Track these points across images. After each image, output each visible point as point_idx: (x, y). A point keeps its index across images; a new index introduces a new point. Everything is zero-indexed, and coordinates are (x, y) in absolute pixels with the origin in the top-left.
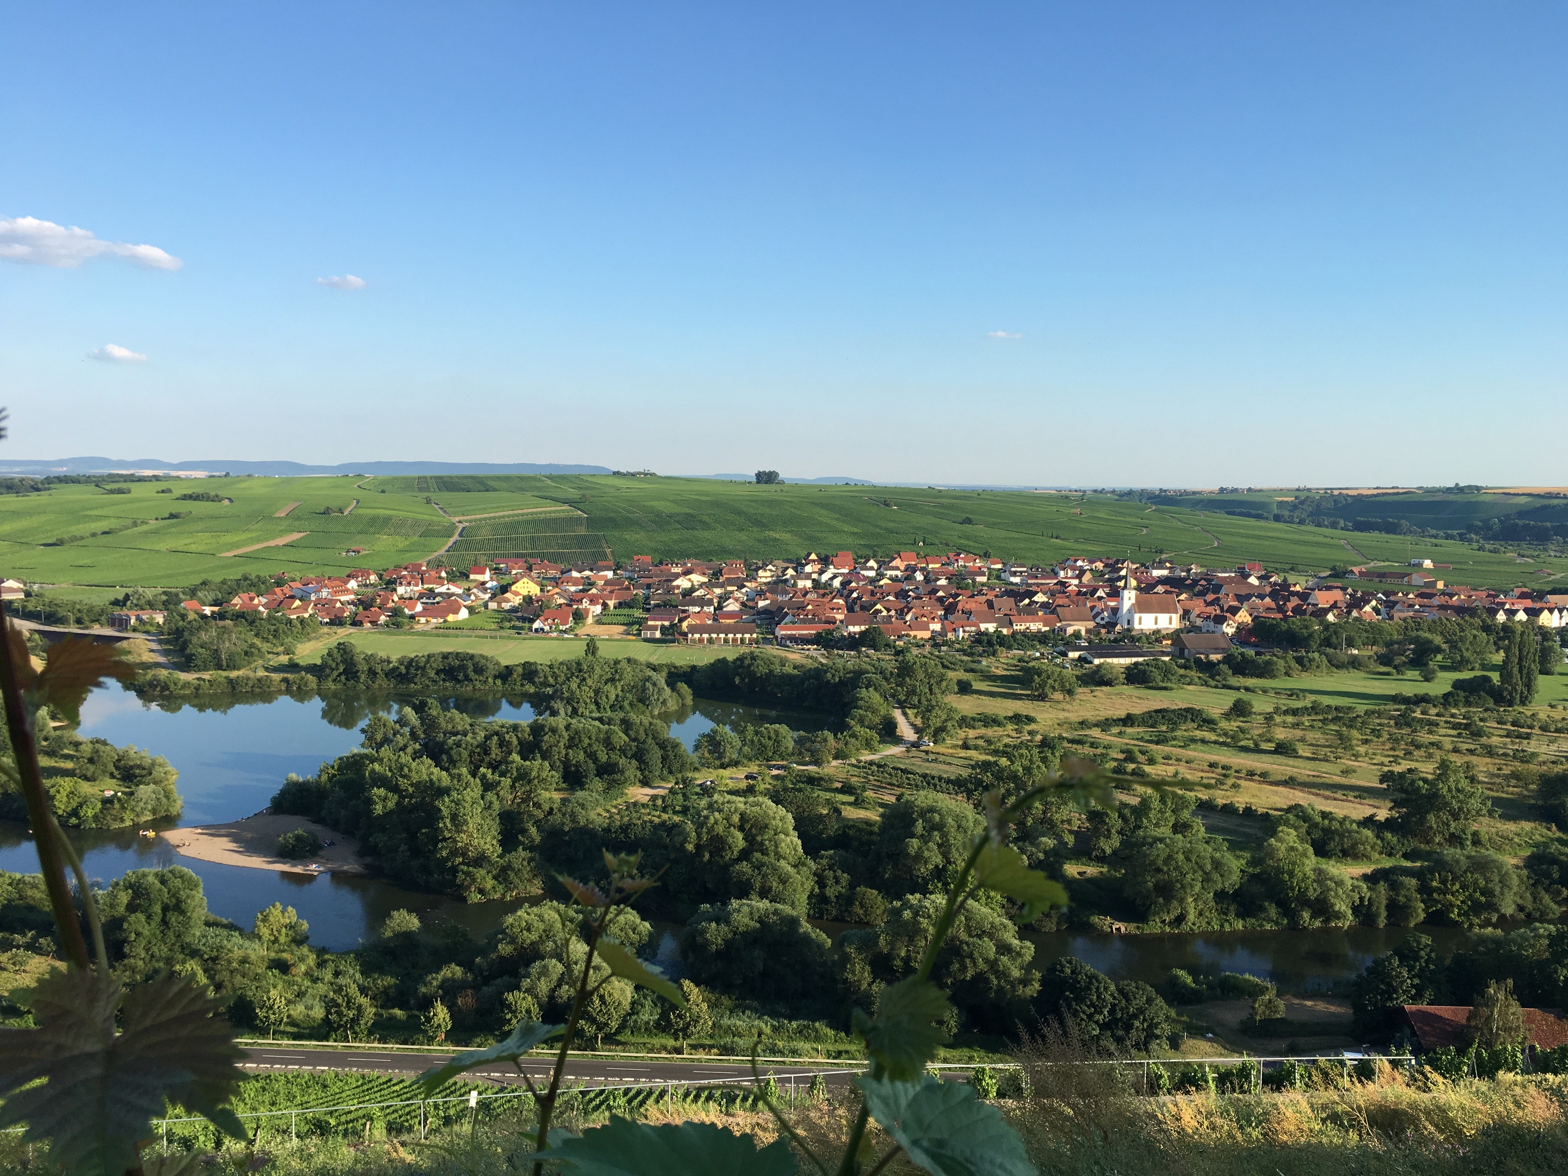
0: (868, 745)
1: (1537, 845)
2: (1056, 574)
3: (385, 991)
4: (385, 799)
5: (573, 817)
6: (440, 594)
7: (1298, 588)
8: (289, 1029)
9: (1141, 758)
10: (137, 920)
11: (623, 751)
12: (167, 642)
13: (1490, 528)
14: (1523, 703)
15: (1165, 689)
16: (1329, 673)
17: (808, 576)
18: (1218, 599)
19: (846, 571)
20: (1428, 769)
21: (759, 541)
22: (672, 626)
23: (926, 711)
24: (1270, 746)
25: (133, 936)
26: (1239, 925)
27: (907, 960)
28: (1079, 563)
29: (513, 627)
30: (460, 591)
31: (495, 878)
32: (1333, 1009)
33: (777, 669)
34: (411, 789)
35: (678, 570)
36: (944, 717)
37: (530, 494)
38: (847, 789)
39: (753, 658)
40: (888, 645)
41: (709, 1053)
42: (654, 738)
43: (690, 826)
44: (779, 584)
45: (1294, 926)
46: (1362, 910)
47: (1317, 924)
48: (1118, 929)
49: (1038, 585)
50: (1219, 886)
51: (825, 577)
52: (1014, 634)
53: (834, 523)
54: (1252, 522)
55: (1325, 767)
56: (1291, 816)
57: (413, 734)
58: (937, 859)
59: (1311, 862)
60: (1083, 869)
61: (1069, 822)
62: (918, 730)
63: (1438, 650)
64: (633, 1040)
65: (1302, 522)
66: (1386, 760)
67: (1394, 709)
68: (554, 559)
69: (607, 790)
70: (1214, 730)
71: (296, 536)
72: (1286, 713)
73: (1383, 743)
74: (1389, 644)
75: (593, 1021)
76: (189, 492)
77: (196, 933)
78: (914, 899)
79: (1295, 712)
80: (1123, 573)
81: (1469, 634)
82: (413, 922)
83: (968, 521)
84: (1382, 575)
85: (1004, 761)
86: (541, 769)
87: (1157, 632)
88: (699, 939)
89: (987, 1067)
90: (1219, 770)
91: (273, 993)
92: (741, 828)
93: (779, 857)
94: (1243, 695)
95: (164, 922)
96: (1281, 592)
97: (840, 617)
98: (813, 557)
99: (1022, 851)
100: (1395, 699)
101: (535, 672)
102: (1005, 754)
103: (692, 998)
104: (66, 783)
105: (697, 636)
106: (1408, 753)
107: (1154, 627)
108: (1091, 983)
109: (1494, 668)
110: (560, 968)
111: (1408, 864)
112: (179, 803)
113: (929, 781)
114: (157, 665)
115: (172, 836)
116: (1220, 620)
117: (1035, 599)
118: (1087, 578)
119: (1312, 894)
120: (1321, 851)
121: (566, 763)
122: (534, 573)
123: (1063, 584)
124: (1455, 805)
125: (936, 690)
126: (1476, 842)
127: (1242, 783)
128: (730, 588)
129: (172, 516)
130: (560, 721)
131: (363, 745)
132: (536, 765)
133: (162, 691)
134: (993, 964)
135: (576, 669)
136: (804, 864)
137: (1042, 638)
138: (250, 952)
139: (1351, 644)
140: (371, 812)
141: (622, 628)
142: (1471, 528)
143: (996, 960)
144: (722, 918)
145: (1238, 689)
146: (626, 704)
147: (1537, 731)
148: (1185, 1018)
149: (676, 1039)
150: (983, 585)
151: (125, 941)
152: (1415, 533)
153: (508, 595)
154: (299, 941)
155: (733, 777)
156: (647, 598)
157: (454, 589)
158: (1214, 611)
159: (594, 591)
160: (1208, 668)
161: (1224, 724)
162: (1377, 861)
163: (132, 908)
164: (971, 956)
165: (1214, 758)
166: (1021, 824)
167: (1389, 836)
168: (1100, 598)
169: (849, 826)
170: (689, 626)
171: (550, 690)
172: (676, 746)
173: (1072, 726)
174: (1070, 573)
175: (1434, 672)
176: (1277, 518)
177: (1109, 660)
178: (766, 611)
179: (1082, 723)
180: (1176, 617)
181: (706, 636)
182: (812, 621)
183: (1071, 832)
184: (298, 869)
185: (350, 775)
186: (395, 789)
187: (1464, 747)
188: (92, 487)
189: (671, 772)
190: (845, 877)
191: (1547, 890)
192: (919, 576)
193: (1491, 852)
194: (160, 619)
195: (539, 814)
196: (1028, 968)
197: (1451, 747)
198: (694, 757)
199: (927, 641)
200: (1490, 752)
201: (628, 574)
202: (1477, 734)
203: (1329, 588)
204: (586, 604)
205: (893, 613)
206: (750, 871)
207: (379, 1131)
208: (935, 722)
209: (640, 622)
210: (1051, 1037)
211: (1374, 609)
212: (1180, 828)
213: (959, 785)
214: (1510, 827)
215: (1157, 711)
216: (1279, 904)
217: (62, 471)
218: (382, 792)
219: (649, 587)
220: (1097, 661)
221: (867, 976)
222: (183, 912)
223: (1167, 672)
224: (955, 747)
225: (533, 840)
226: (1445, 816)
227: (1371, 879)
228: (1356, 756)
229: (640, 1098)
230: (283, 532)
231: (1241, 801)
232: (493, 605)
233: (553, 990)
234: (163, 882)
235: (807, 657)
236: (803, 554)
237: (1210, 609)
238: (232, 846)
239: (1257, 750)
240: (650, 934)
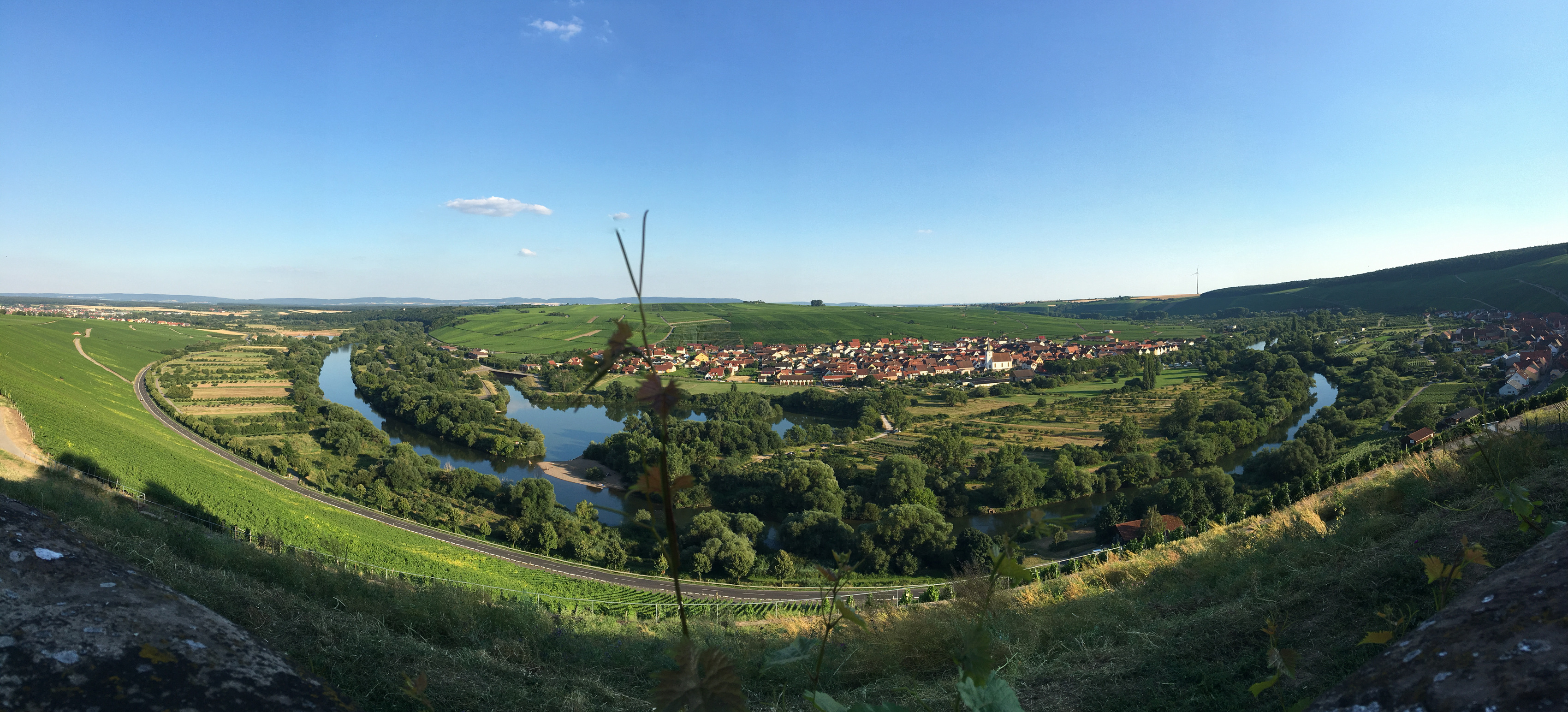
0: (869, 433)
1: (1161, 447)
2: (955, 346)
3: (633, 548)
4: (635, 456)
5: (726, 470)
6: (663, 360)
7: (1060, 346)
8: (589, 560)
9: (999, 430)
10: (527, 501)
11: (749, 438)
12: (542, 378)
13: (1134, 314)
14: (1151, 388)
15: (1008, 397)
16: (1076, 383)
17: (838, 352)
18: (1028, 353)
19: (856, 348)
20: (1118, 421)
21: (814, 334)
22: (772, 376)
23: (896, 416)
24: (1054, 419)
25: (525, 507)
26: (1046, 502)
27: (892, 537)
28: (966, 340)
29: (696, 377)
30: (672, 358)
31: (688, 497)
32: (1087, 532)
33: (824, 398)
34: (647, 452)
35: (775, 349)
36: (905, 418)
37: (703, 313)
38: (859, 455)
39: (812, 392)
40: (877, 384)
41: (794, 586)
42: (764, 431)
43: (782, 475)
44: (823, 356)
45: (1069, 499)
46: (1096, 487)
47: (1078, 496)
48: (992, 512)
49: (946, 351)
50: (1036, 486)
51: (846, 352)
52: (936, 375)
53: (850, 325)
54: (1040, 317)
55: (1077, 425)
56: (1064, 450)
57: (648, 425)
58: (905, 487)
59: (1074, 468)
60: (974, 485)
61: (967, 463)
62: (892, 425)
63: (1118, 369)
64: (756, 579)
65: (1059, 316)
66: (1101, 419)
67: (1103, 397)
68: (716, 344)
69: (742, 457)
70: (1030, 414)
71: (596, 332)
72: (1059, 403)
73: (1100, 412)
74: (1098, 368)
75: (736, 569)
76: (552, 312)
77: (551, 510)
78: (894, 507)
79: (1063, 402)
80: (986, 343)
81: (1130, 361)
82: (648, 516)
83: (912, 322)
84: (1094, 338)
85: (934, 437)
86: (710, 445)
87: (1003, 370)
88: (788, 530)
89: (933, 585)
90: (1033, 432)
91: (583, 542)
92: (808, 476)
93: (827, 489)
94: (1041, 397)
95: (538, 503)
96: (1053, 348)
97: (854, 371)
98: (840, 342)
99: (945, 480)
100: (1102, 392)
101: (707, 399)
102: (935, 433)
103: (785, 559)
104: (501, 437)
105: (784, 381)
106: (1110, 415)
107: (1002, 368)
108: (980, 539)
109: (1141, 374)
110: (720, 543)
111: (1113, 463)
112: (545, 450)
113: (899, 449)
114: (537, 388)
115: (543, 465)
116: (1030, 363)
117: (946, 358)
118: (970, 346)
119: (1075, 483)
120: (1078, 463)
121: (722, 443)
122: (706, 351)
123: (959, 350)
124: (1130, 435)
125: (901, 405)
126: (1139, 450)
127: (1044, 437)
128: (800, 358)
129: (545, 323)
130: (719, 423)
131: (624, 430)
132: (707, 443)
133: (539, 400)
134: (934, 536)
135: (726, 397)
136: (839, 493)
137: (949, 377)
138: (573, 521)
139: (1083, 370)
140: (629, 461)
141: (748, 377)
142: (1127, 315)
143: (935, 534)
144: (799, 520)
145: (1039, 394)
146: (751, 414)
147: (1157, 399)
148: (1024, 549)
149: (778, 579)
150: (921, 352)
151: (522, 509)
152: (1105, 318)
153: (694, 361)
154: (594, 519)
155: (803, 450)
156: (760, 363)
157: (670, 357)
158: (1027, 359)
159: (734, 359)
160: (1026, 385)
161: (1034, 411)
162: (1101, 464)
163: (525, 495)
164: (923, 532)
165: (1031, 427)
166: (944, 467)
167: (1104, 452)
168: (976, 356)
169: (861, 473)
170: (781, 376)
171: (714, 407)
172: (775, 435)
173: (966, 418)
174: (962, 345)
175: (1117, 378)
176: (1050, 315)
177: (982, 385)
178: (817, 368)
179: (971, 416)
180: (1010, 363)
181: (789, 381)
182: (840, 374)
183: (968, 468)
184: (594, 486)
185: (618, 443)
186: (639, 451)
187: (1132, 409)
188: (515, 310)
189: (773, 448)
190: (860, 498)
191: (1166, 465)
192: (891, 350)
193: (1145, 453)
194: (539, 368)
195: (709, 467)
196: (950, 536)
197: (1126, 410)
198: (784, 441)
199: (895, 381)
200: (1141, 410)
201: (751, 351)
202: (1136, 403)
203: (1073, 345)
204: (730, 366)
205: (879, 368)
206: (813, 496)
207: (632, 616)
208: (901, 420)
209: (757, 375)
210: (967, 570)
211: (1091, 353)
212: (1017, 461)
213: (913, 450)
214: (1151, 441)
215: (1004, 408)
216: (1062, 490)
217: (504, 303)
218: (634, 452)
219: (761, 357)
220: (976, 386)
221: (872, 546)
222: (545, 499)
223: (1008, 389)
224: (911, 432)
225: (706, 480)
226: (1126, 440)
227: (1099, 472)
228: (1089, 419)
229: (760, 608)
230: (591, 330)
231: (1043, 445)
232: (687, 366)
233: (717, 553)
234: (538, 485)
235: (839, 391)
236: (835, 340)
237: (1025, 358)
238: (566, 472)
239: (1049, 422)
240: (764, 528)
